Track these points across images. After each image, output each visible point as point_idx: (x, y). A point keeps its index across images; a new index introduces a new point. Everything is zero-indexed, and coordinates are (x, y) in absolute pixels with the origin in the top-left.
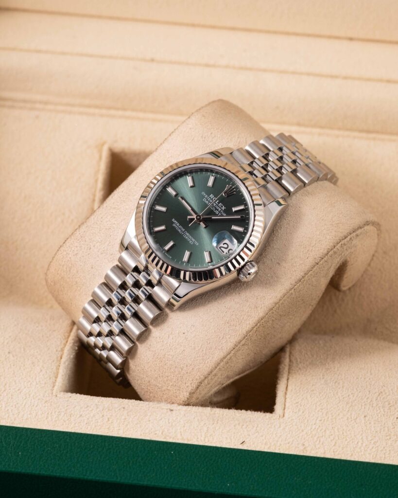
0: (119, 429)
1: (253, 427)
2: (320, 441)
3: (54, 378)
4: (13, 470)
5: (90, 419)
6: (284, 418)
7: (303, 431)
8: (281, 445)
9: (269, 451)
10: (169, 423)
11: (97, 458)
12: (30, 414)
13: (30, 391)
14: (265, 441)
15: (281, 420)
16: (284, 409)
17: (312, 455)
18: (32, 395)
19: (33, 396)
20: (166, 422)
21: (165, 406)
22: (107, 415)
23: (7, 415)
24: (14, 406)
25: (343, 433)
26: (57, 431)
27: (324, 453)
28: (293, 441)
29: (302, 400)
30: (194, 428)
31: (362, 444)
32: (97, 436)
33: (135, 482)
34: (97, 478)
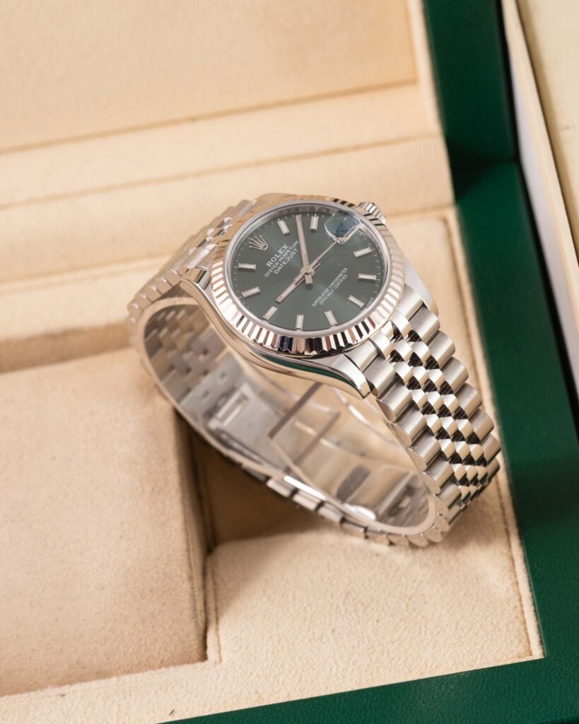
1: (182, 687)
2: (278, 681)
6: (222, 663)
7: (251, 674)
8: (225, 701)
9: (211, 713)
10: (63, 714)
14: (202, 701)
15: (219, 667)
16: (220, 651)
17: (271, 702)
20: (58, 714)
21: (52, 692)
25: (308, 662)
27: (288, 696)
28: (241, 691)
29: (241, 632)
30: (99, 710)
31: (337, 669)
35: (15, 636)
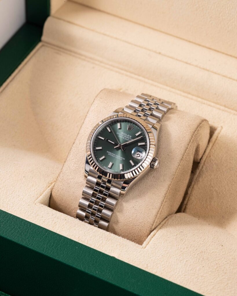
1: (126, 248)
3: (39, 196)
5: (46, 220)
7: (150, 258)
8: (136, 261)
12: (18, 209)
13: (24, 198)
14: (128, 257)
15: (143, 249)
16: (147, 245)
18: (23, 200)
19: (24, 200)
22: (55, 221)
23: (7, 206)
24: (12, 203)
25: (171, 266)
27: (156, 273)
28: (143, 261)
29: (158, 243)
30: (96, 240)
31: (178, 274)
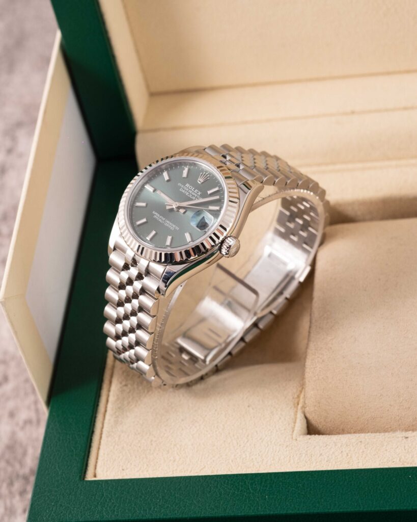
0: (359, 462)
3: (293, 424)
4: (262, 513)
5: (330, 457)
10: (405, 450)
11: (339, 492)
12: (273, 460)
13: (271, 439)
18: (273, 442)
19: (275, 443)
20: (402, 450)
21: (400, 435)
22: (345, 451)
23: (252, 464)
24: (258, 455)
26: (299, 472)
32: (338, 471)
33: (378, 509)
34: (341, 510)
35: (380, 395)
